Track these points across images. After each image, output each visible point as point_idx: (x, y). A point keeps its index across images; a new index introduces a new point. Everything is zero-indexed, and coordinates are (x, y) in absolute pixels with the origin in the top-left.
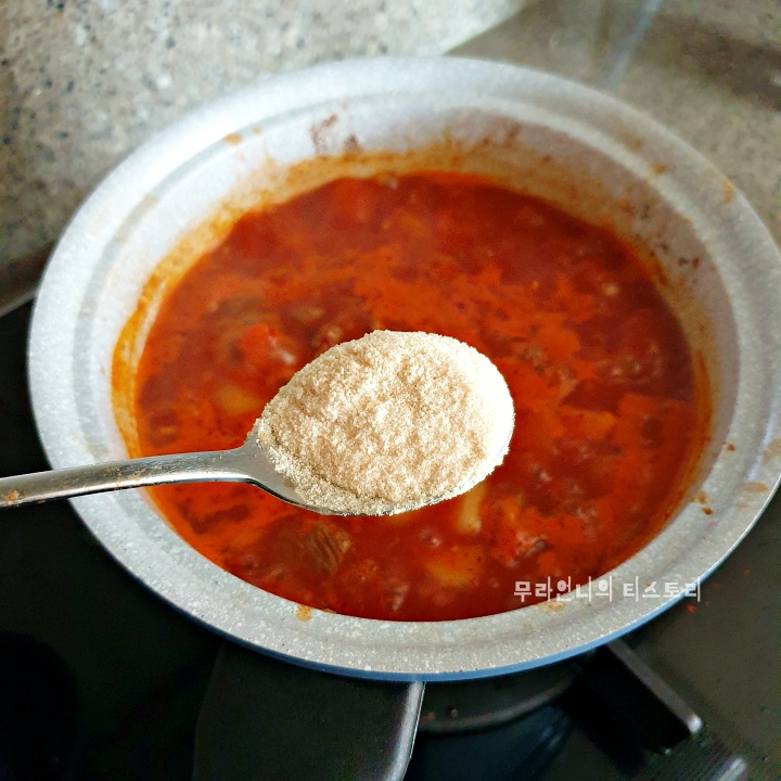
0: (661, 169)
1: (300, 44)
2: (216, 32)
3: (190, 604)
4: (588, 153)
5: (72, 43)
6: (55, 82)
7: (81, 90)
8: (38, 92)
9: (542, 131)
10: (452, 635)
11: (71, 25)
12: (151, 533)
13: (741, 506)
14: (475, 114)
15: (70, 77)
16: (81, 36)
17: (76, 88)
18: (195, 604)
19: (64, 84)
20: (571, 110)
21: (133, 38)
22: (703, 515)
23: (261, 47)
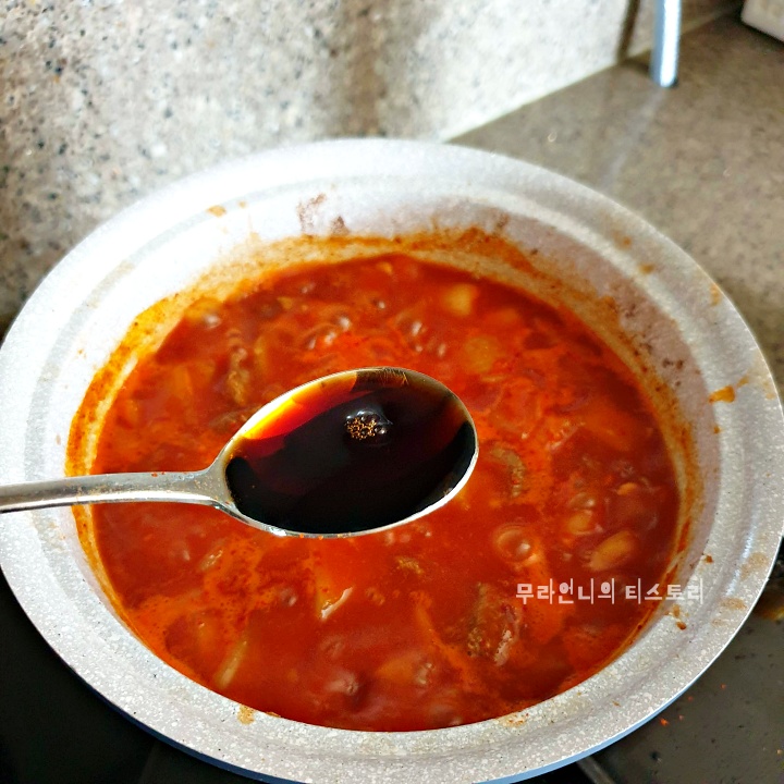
0: (648, 269)
1: (299, 123)
2: (215, 105)
3: (122, 699)
4: (577, 248)
5: (67, 107)
6: (47, 143)
7: (73, 153)
8: (29, 153)
9: (531, 223)
10: (405, 748)
11: (69, 89)
12: (89, 618)
13: (717, 623)
14: (465, 202)
15: (63, 139)
16: (77, 100)
17: (68, 151)
18: (128, 699)
19: (57, 146)
20: (562, 204)
21: (130, 105)
22: (677, 630)
23: (259, 124)
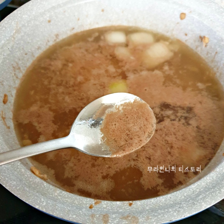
22: (88, 206)
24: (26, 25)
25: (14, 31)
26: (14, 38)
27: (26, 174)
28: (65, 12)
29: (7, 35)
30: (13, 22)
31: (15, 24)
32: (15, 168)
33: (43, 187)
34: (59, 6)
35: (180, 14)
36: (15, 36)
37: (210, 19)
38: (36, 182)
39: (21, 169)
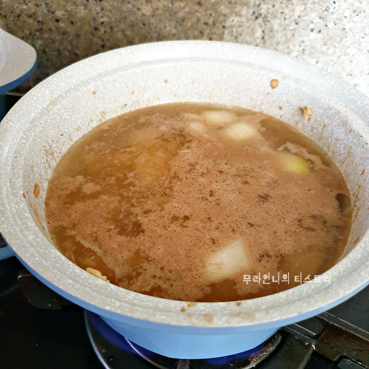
5: (253, 34)
11: (257, 27)
16: (258, 33)
22: (179, 309)
24: (64, 95)
25: (48, 103)
26: (47, 110)
27: (82, 275)
28: (115, 81)
29: (38, 107)
30: (47, 90)
31: (49, 93)
32: (65, 267)
33: (110, 289)
34: (107, 73)
35: (270, 81)
36: (49, 109)
37: (310, 85)
38: (98, 284)
39: (74, 268)
